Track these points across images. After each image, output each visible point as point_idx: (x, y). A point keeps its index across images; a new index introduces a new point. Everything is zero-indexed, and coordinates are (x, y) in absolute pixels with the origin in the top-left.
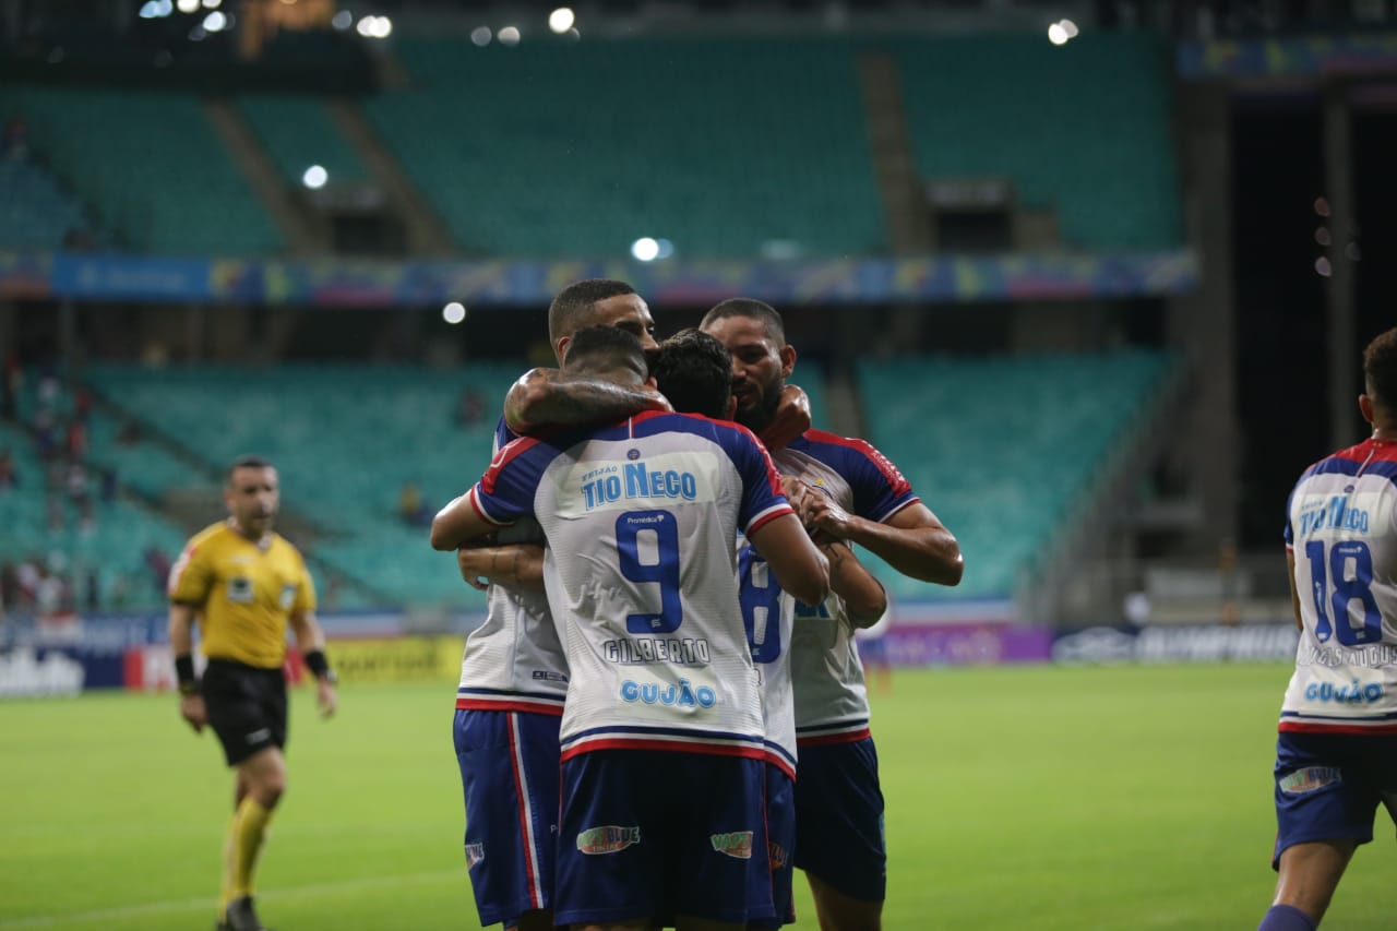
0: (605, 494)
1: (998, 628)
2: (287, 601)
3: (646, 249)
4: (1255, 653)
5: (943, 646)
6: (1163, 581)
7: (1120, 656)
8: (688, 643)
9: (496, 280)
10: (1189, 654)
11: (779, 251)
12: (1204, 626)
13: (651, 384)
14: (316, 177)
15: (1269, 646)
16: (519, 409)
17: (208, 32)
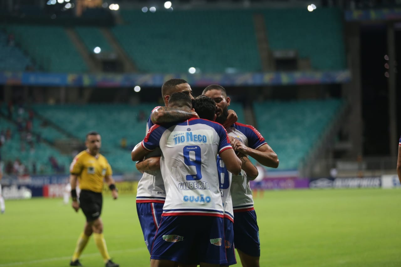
0: (180, 141)
1: (294, 179)
2: (104, 173)
3: (192, 70)
4: (367, 185)
5: (278, 184)
6: (341, 165)
7: (329, 186)
8: (204, 183)
9: (150, 80)
10: (349, 186)
11: (230, 71)
12: (353, 178)
13: (193, 110)
14: (97, 50)
15: (372, 183)
16: (156, 118)
17: (66, 9)
